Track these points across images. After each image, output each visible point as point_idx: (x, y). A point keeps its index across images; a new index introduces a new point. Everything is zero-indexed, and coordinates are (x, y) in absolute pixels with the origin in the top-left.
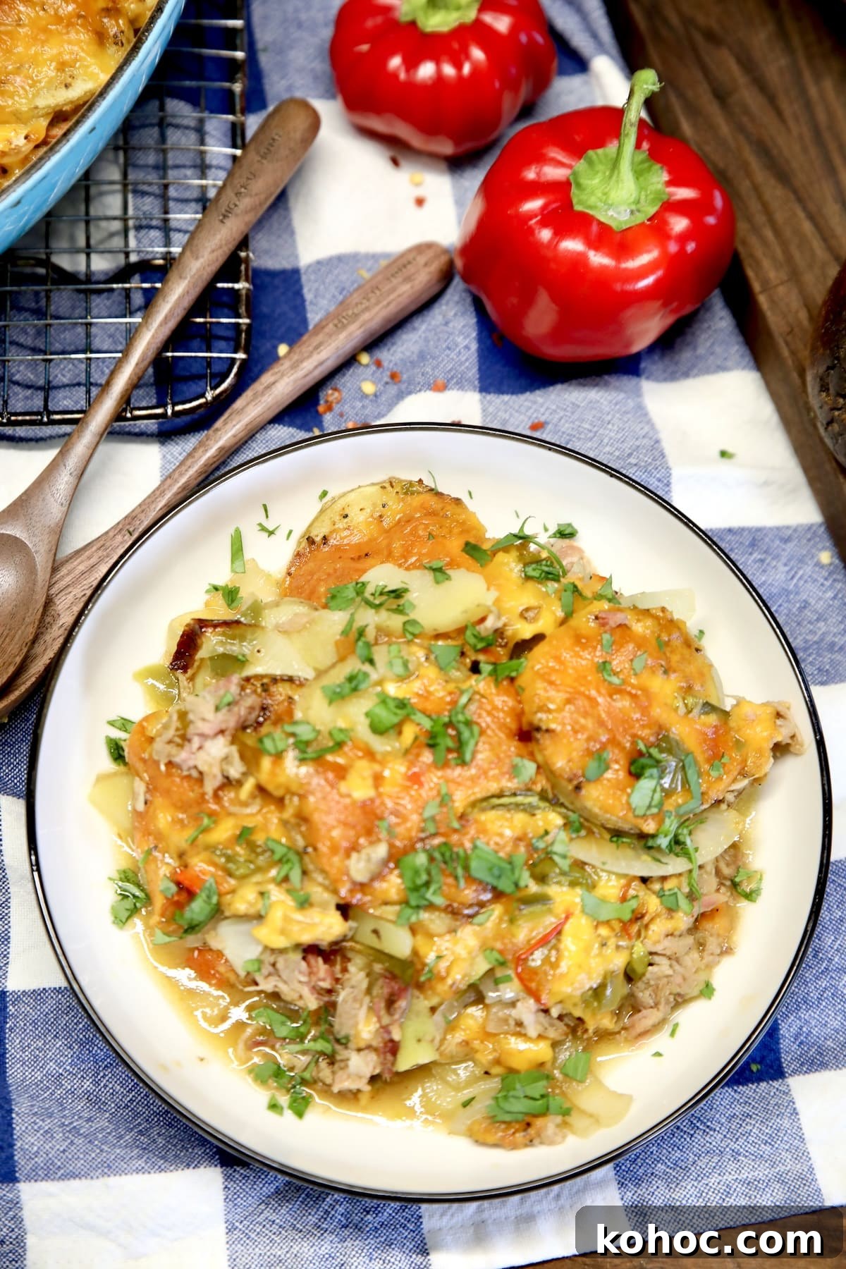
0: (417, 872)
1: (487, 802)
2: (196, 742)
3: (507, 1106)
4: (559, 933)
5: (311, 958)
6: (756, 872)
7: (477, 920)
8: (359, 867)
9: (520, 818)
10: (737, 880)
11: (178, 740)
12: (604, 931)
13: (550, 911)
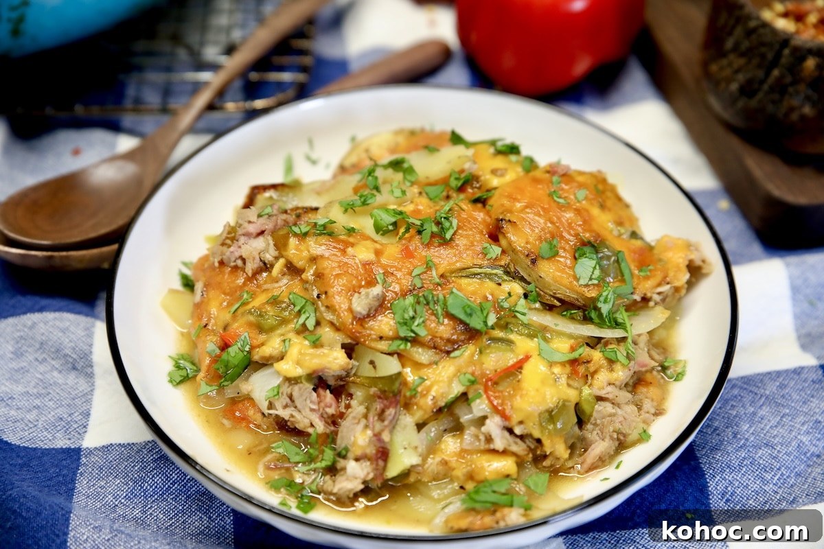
0: (405, 310)
1: (464, 272)
2: (242, 240)
3: (477, 497)
4: (521, 368)
5: (321, 391)
6: (681, 361)
7: (452, 355)
8: (360, 304)
9: (489, 285)
10: (666, 364)
11: (228, 242)
12: (557, 370)
13: (512, 351)
